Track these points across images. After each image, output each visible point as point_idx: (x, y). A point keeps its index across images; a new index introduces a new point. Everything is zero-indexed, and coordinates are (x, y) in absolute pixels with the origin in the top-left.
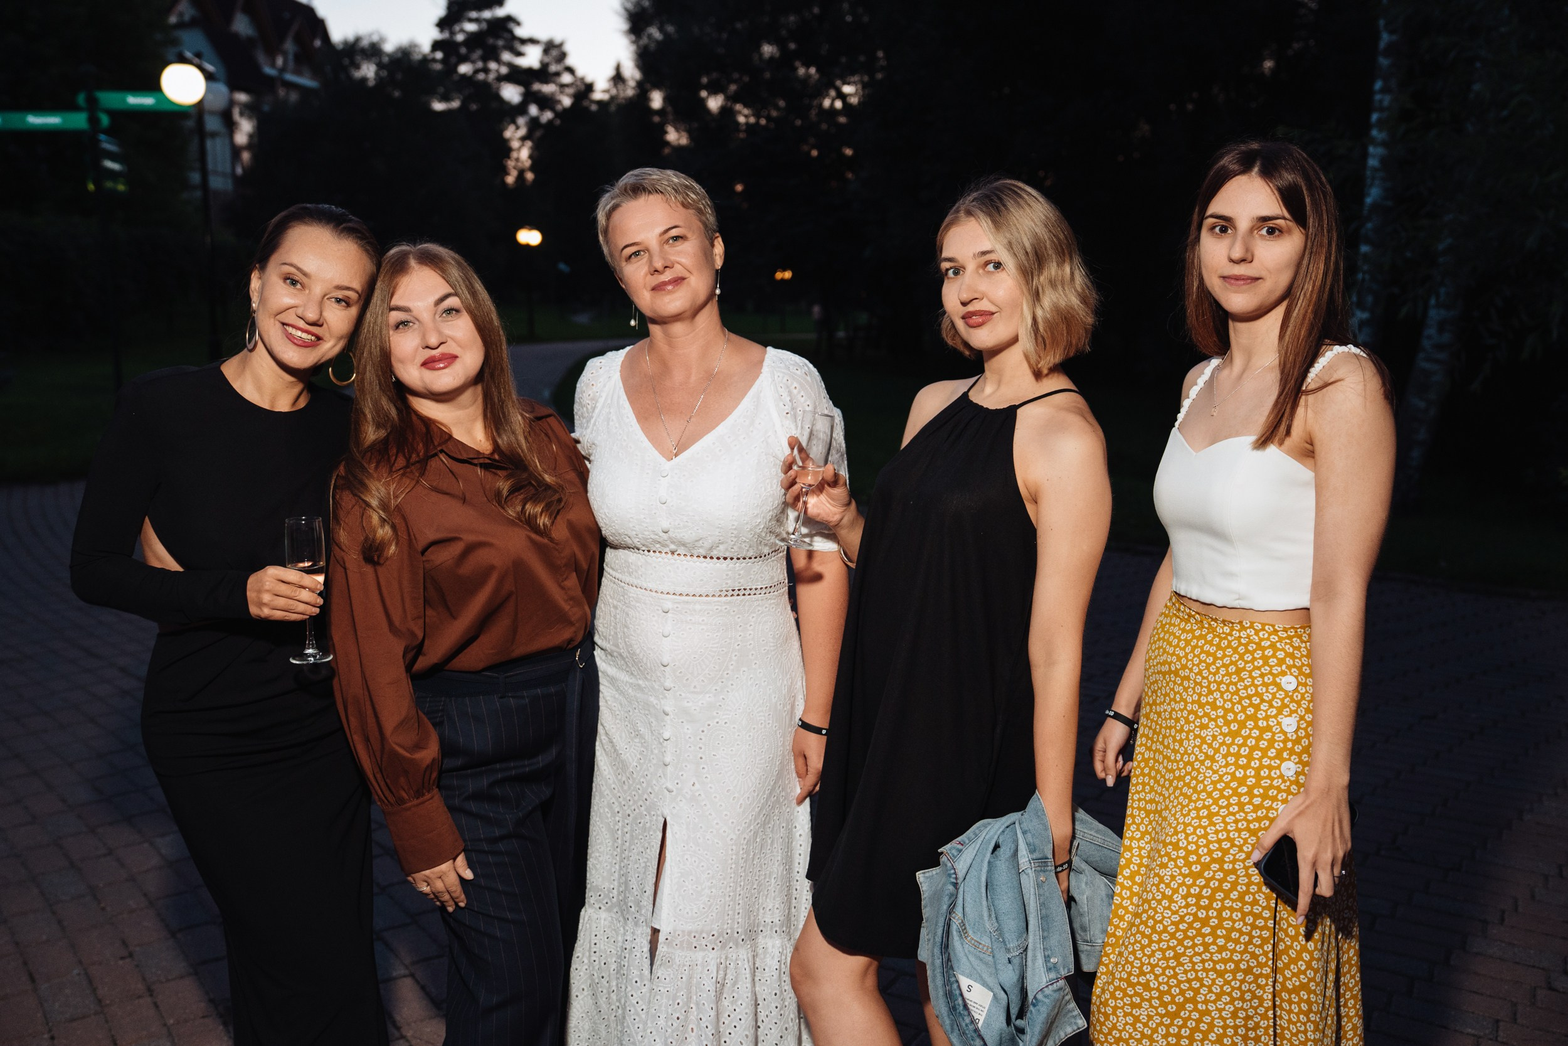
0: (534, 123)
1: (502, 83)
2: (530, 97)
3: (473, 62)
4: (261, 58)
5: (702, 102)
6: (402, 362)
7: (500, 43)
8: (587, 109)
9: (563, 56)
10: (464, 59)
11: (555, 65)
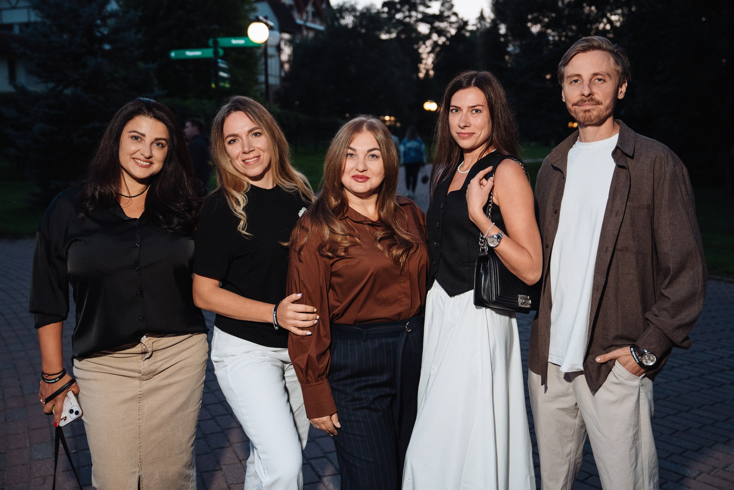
0: (435, 44)
1: (419, 23)
2: (434, 29)
3: (404, 12)
4: (296, 15)
5: (528, 29)
8: (464, 35)
9: (452, 6)
10: (398, 11)
11: (447, 12)
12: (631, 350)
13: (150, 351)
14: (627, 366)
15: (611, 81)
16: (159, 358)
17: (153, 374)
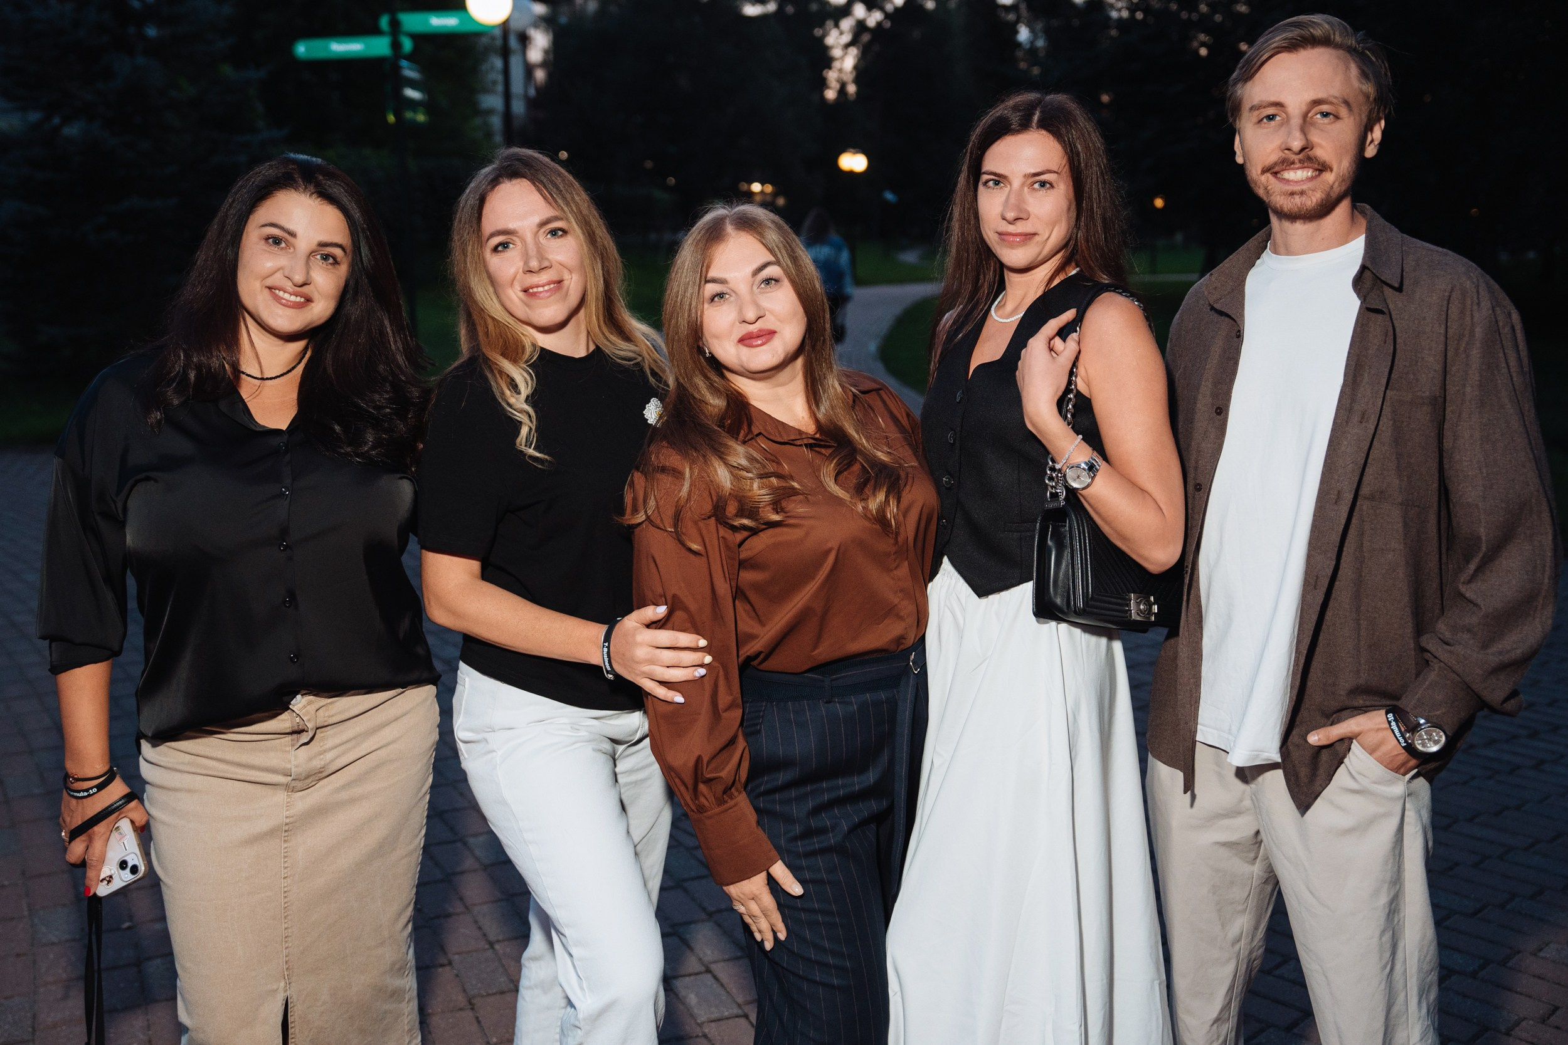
0: (861, 26)
6: (717, 337)
8: (922, 7)
12: (1387, 718)
13: (312, 729)
14: (1379, 753)
15: (1352, 118)
16: (330, 743)
17: (317, 778)
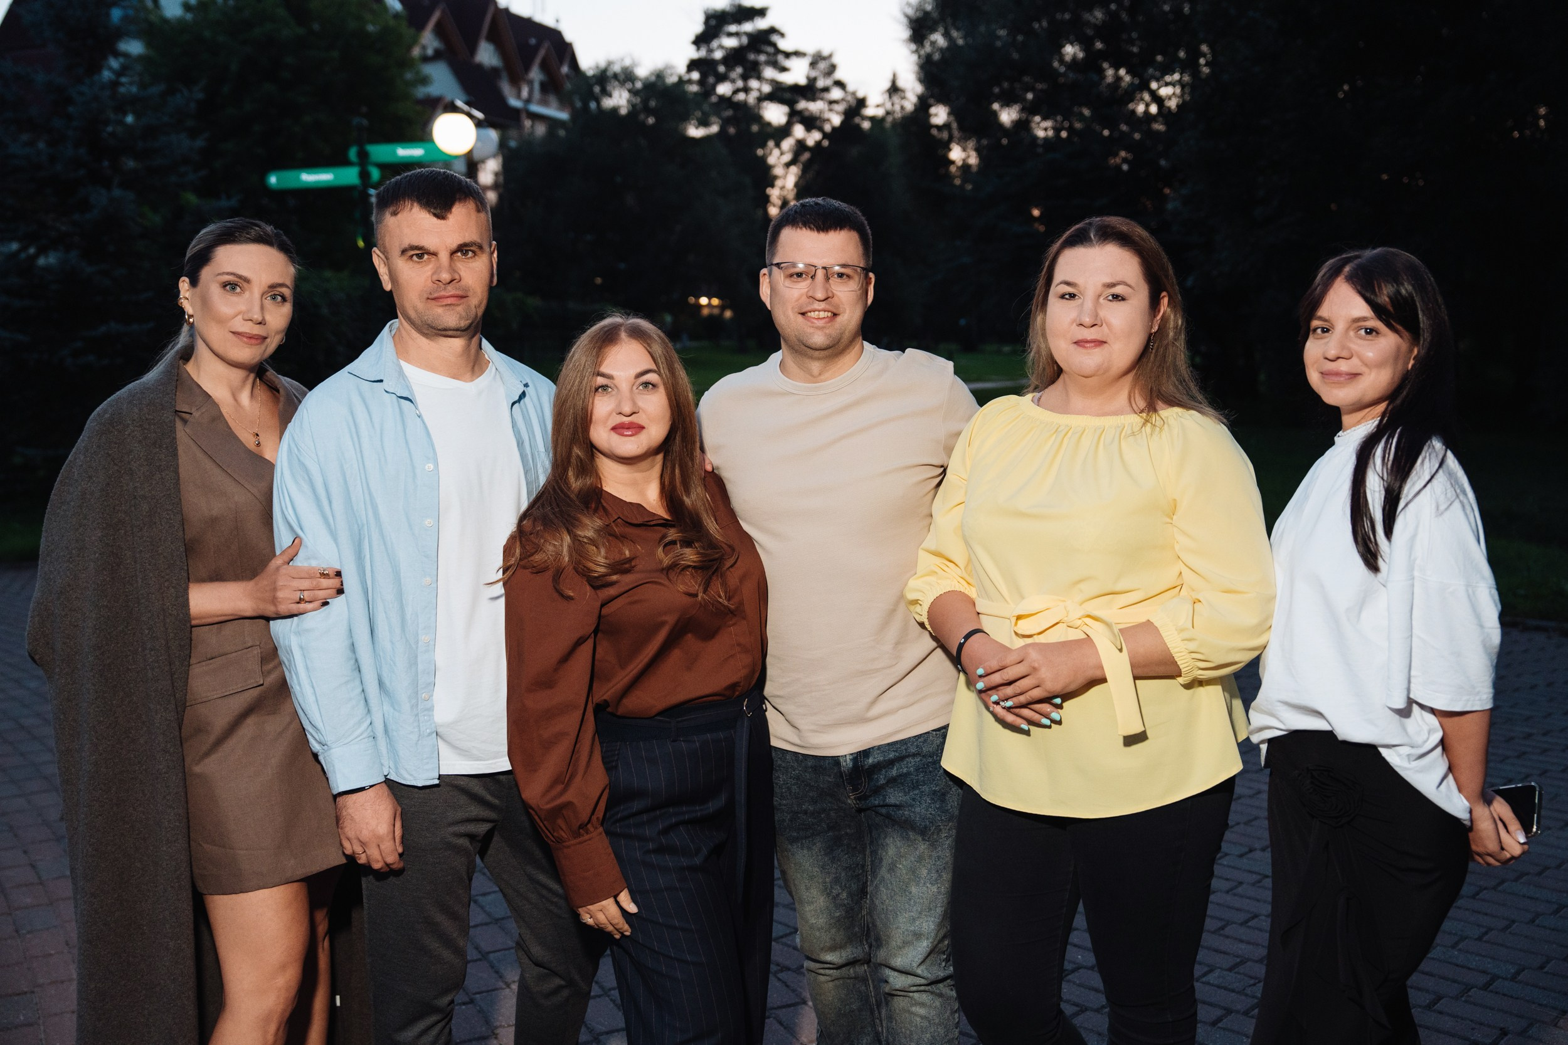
0: (801, 145)
1: (765, 103)
2: (796, 116)
3: (733, 81)
4: (506, 88)
5: (995, 115)
7: (762, 58)
8: (858, 127)
9: (833, 67)
10: (722, 78)
11: (822, 79)
